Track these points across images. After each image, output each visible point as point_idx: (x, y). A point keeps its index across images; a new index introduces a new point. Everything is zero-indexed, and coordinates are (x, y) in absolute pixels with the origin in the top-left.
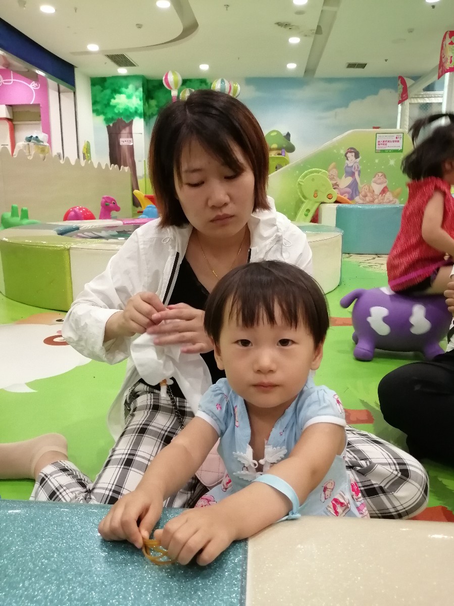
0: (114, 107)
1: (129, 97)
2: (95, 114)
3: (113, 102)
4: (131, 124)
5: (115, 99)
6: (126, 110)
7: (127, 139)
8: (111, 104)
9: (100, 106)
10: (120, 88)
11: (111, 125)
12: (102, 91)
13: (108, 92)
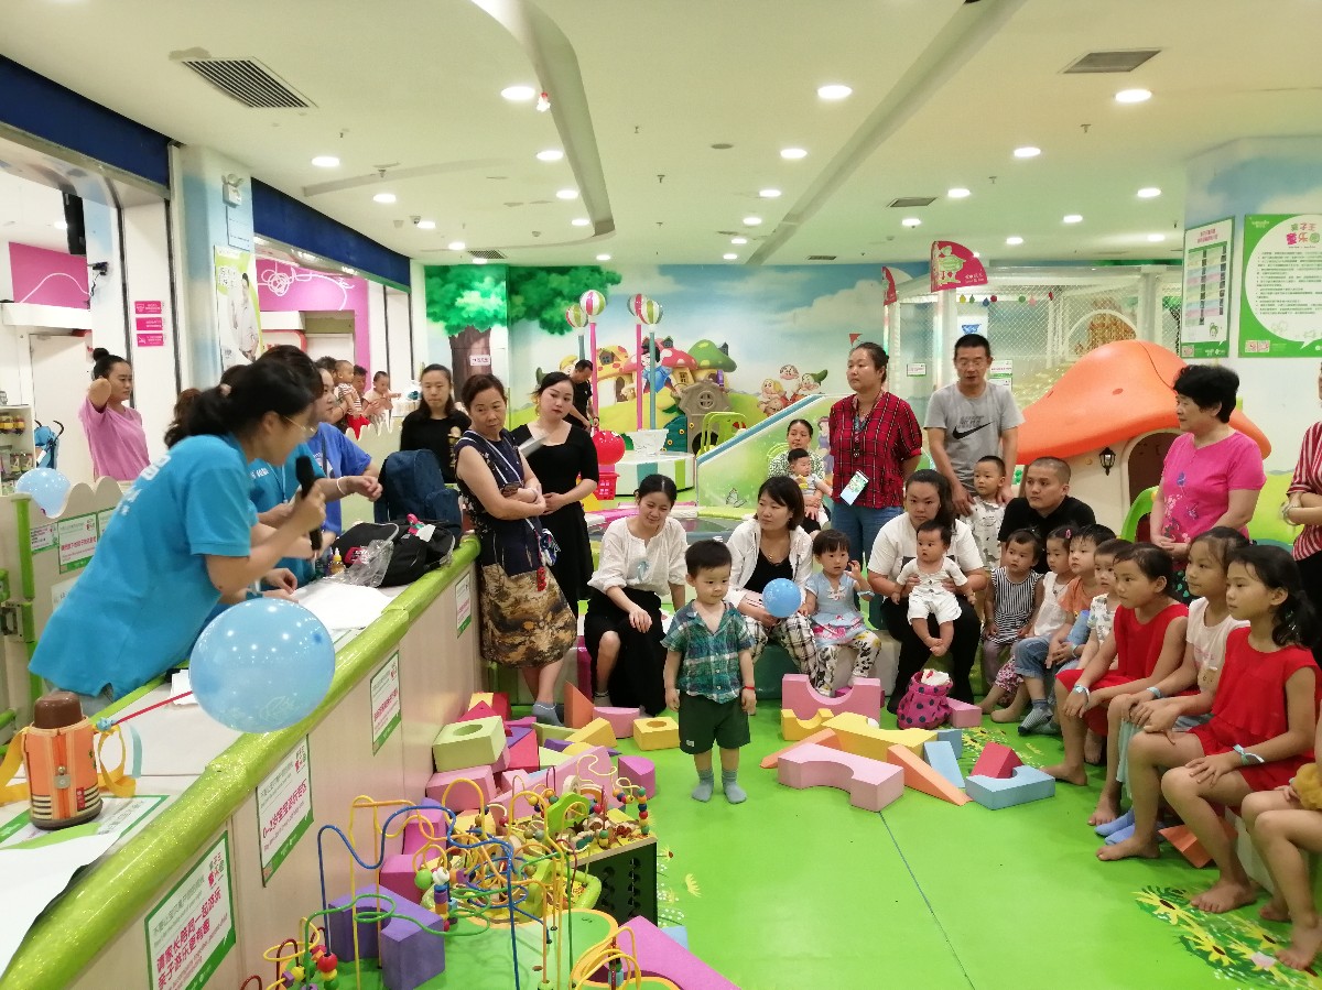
0: (463, 309)
1: (485, 295)
2: (430, 319)
3: (459, 302)
4: (487, 333)
5: (462, 297)
6: (480, 313)
7: (481, 357)
8: (457, 304)
9: (439, 307)
10: (470, 281)
11: (457, 335)
12: (443, 286)
13: (452, 287)
